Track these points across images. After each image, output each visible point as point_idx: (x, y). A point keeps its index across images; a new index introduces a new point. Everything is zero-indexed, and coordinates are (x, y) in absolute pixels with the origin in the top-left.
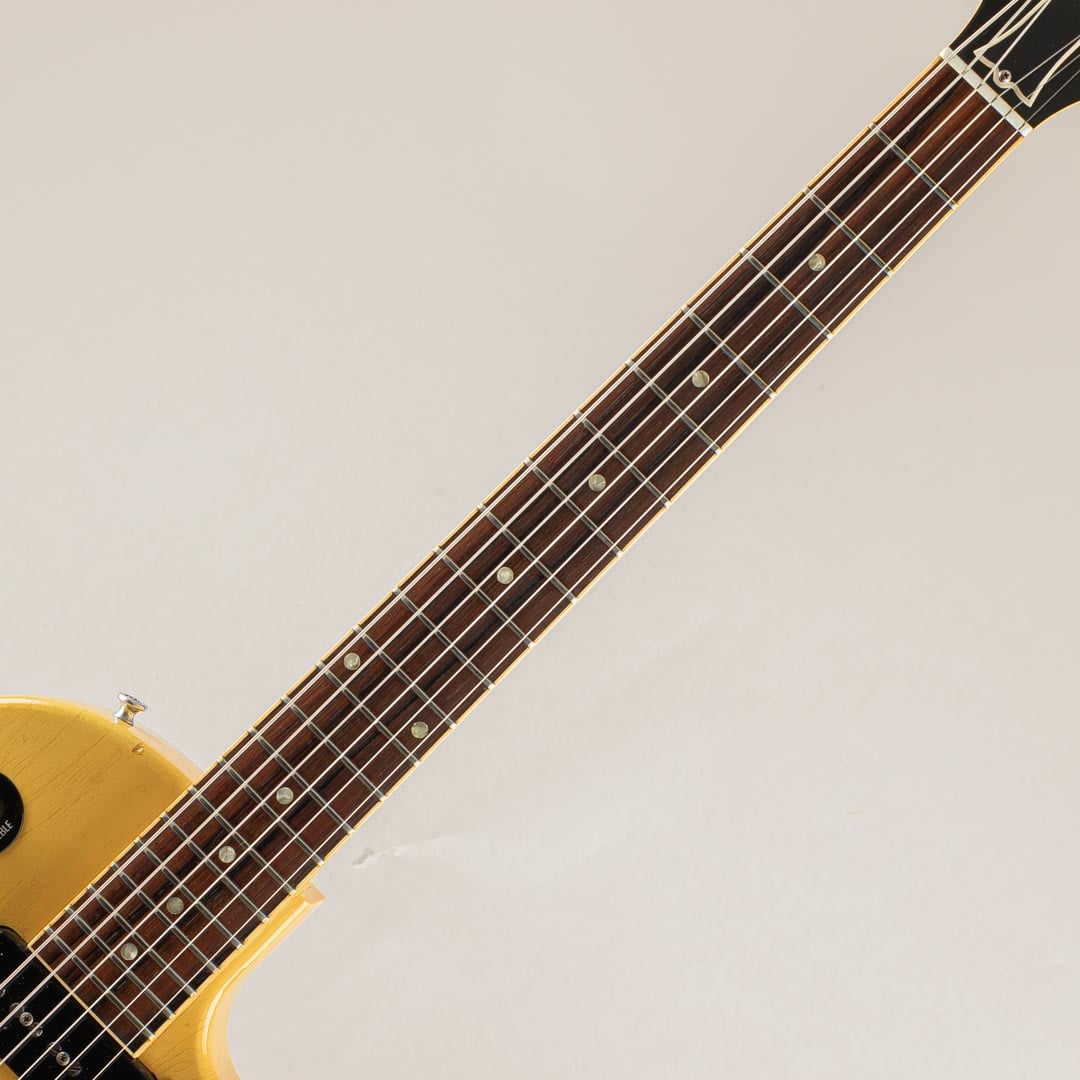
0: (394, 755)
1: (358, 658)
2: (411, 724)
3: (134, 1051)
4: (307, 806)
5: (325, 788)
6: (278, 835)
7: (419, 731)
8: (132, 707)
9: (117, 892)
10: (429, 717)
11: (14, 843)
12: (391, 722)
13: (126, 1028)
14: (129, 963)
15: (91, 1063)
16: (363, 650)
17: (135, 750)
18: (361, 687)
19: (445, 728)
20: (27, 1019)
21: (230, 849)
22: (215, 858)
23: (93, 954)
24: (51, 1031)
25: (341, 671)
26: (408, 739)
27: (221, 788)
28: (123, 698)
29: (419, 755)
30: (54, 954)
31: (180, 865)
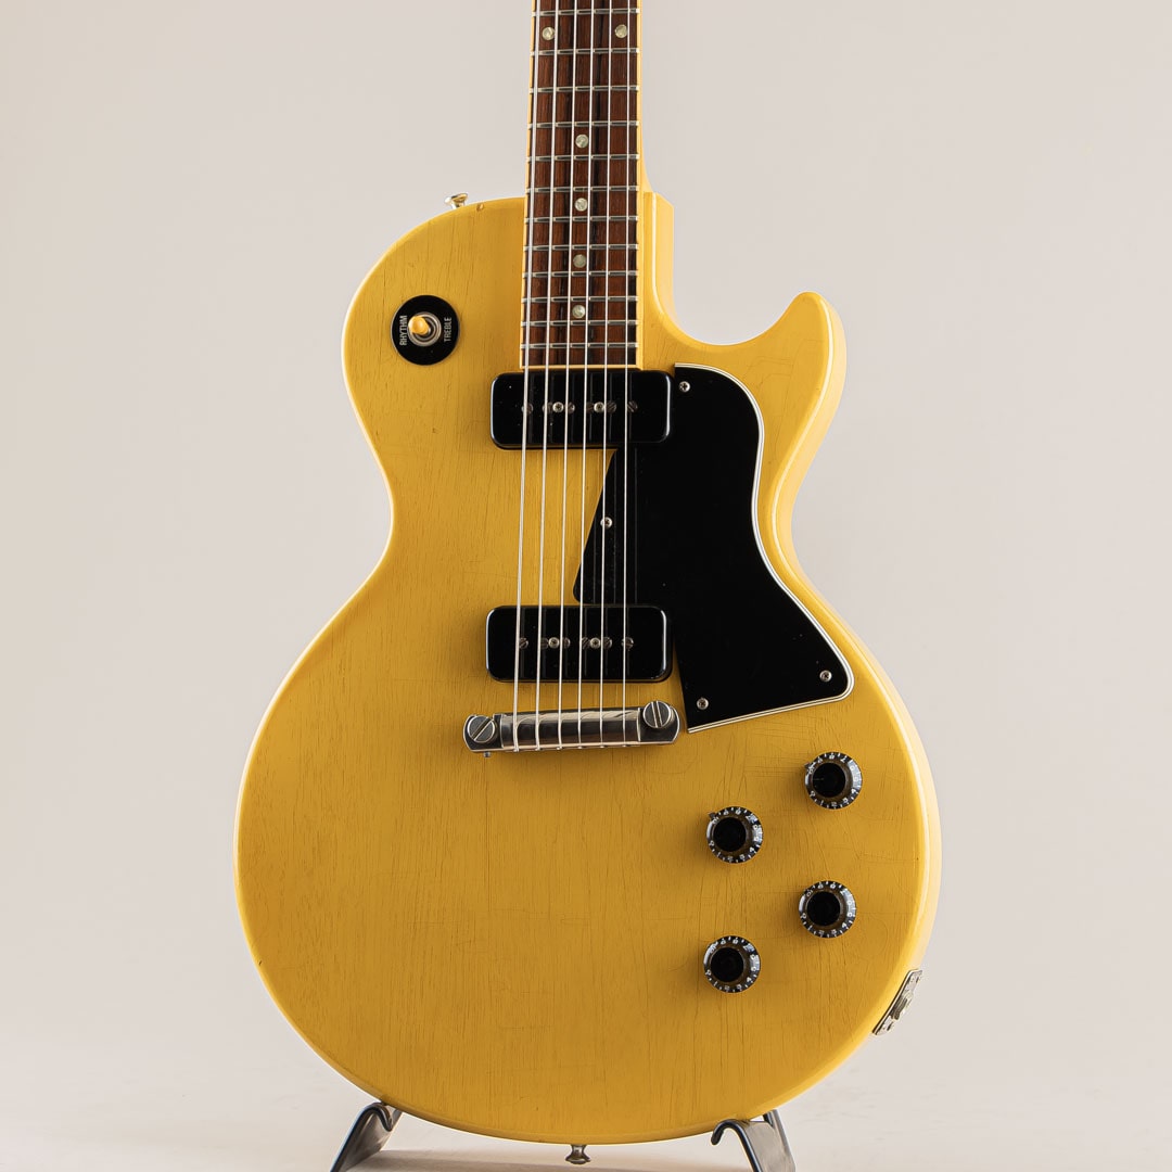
0: (619, 59)
1: (550, 29)
2: (613, 33)
3: (634, 363)
4: (599, 134)
5: (600, 114)
6: (599, 167)
7: (622, 32)
8: (458, 200)
9: (540, 287)
10: (620, 20)
11: (460, 327)
12: (601, 42)
13: (616, 355)
14: (584, 318)
15: (616, 395)
16: (547, 22)
17: (478, 209)
18: (566, 41)
19: (634, 16)
20: (558, 407)
21: (581, 200)
22: (576, 213)
23: (559, 334)
24: (576, 399)
25: (546, 45)
26: (619, 42)
27: (542, 174)
28: (448, 200)
29: (634, 44)
30: (538, 357)
31: (561, 235)
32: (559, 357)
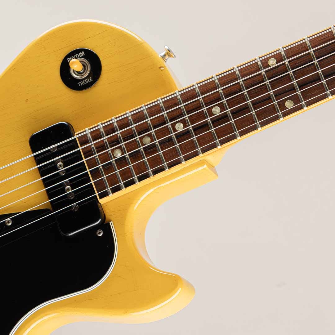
0: (273, 110)
1: (275, 61)
2: (286, 100)
3: (100, 198)
4: (224, 118)
5: (235, 113)
6: (205, 126)
7: (289, 105)
8: (169, 53)
9: (124, 123)
10: (296, 100)
11: (89, 89)
12: (278, 95)
13: (100, 185)
14: (115, 157)
15: (78, 195)
16: (279, 57)
17: (160, 67)
18: (272, 73)
19: (301, 108)
20: (60, 166)
21: (182, 125)
22: (173, 126)
23: (102, 147)
24: (69, 173)
26: (282, 105)
27: (189, 95)
28: (167, 47)
29: (285, 115)
30: (84, 140)
31: (158, 123)
32: (88, 152)
